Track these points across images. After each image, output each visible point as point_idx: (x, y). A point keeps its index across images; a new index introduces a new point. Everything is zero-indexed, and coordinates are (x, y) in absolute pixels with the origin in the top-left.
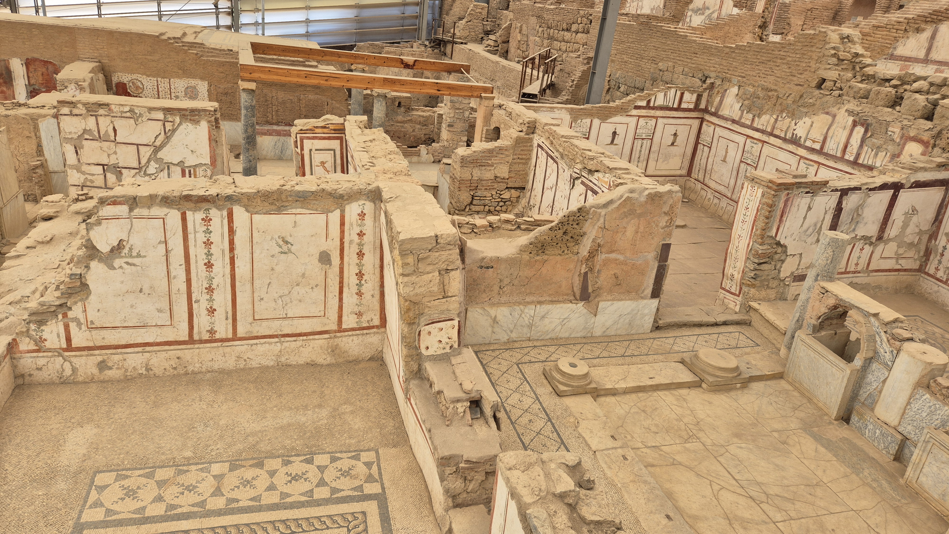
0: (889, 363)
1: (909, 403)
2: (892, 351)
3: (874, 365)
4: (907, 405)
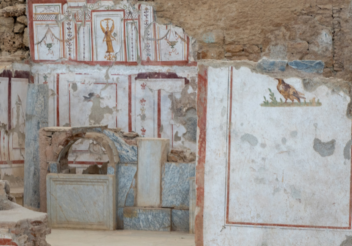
0: (135, 158)
1: (161, 180)
2: (133, 148)
3: (122, 168)
4: (161, 182)
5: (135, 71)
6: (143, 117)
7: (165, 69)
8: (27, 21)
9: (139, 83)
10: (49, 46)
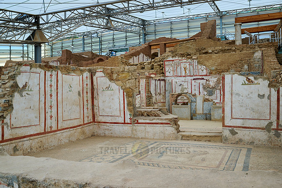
0: (195, 101)
2: (195, 98)
3: (192, 103)
4: (203, 107)
5: (193, 78)
6: (195, 90)
7: (201, 77)
8: (164, 66)
9: (194, 81)
10: (170, 72)
